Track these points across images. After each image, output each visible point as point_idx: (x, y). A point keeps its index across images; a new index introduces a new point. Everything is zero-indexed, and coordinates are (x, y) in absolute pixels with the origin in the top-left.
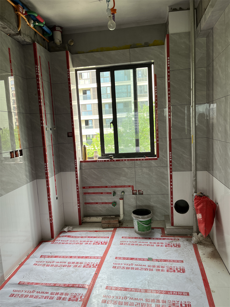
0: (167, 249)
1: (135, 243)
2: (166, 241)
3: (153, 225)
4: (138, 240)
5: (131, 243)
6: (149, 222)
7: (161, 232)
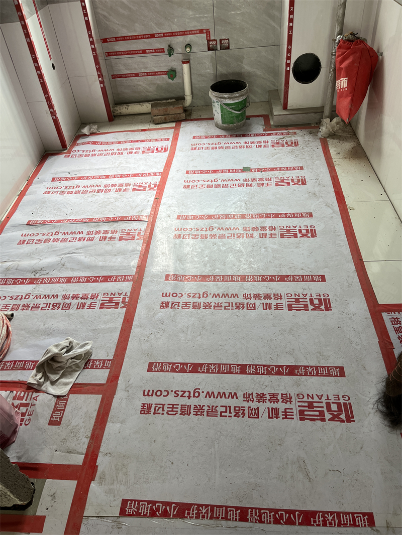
0: (275, 151)
1: (217, 146)
2: (273, 138)
3: (249, 112)
4: (223, 141)
5: (211, 146)
6: (243, 106)
7: (264, 123)
